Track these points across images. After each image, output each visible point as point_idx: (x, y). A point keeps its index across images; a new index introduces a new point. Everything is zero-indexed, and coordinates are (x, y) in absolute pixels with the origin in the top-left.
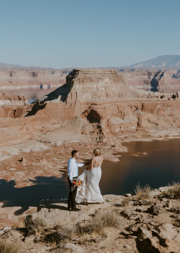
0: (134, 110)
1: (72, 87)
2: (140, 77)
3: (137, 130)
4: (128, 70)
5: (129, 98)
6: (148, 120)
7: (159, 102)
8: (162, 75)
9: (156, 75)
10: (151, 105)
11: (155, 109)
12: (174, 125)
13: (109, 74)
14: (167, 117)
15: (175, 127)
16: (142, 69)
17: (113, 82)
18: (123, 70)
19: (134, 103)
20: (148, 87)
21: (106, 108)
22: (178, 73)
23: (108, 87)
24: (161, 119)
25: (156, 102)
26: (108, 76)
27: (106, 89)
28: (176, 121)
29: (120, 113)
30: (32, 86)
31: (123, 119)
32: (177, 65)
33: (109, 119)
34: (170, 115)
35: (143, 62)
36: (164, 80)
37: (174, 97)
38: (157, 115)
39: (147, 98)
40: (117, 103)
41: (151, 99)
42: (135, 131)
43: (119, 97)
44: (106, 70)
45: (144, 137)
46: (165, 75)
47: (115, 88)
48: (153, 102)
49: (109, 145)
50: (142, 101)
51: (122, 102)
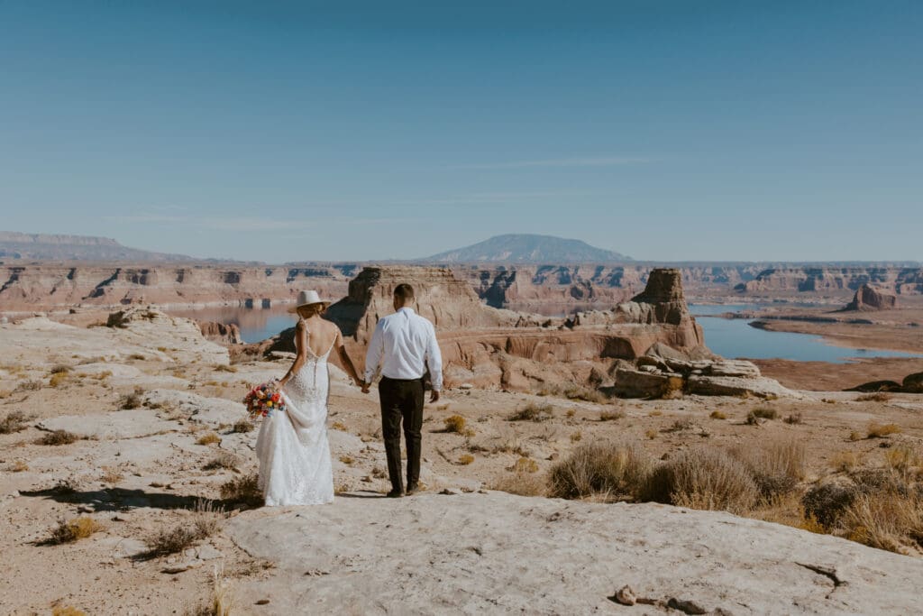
0: (492, 352)
1: (368, 305)
5: (482, 327)
6: (521, 373)
7: (541, 335)
8: (512, 279)
9: (498, 279)
10: (525, 342)
11: (533, 349)
12: (574, 382)
13: (438, 276)
14: (559, 365)
17: (448, 294)
19: (491, 337)
23: (437, 303)
24: (548, 369)
25: (534, 334)
26: (437, 282)
27: (435, 308)
28: (577, 374)
29: (464, 358)
30: (229, 303)
31: (471, 369)
32: (533, 255)
34: (565, 362)
36: (516, 287)
37: (569, 324)
38: (538, 363)
39: (516, 326)
40: (457, 336)
41: (525, 329)
43: (461, 324)
44: (434, 268)
46: (518, 278)
47: (452, 307)
48: (531, 335)
50: (506, 332)
51: (467, 335)
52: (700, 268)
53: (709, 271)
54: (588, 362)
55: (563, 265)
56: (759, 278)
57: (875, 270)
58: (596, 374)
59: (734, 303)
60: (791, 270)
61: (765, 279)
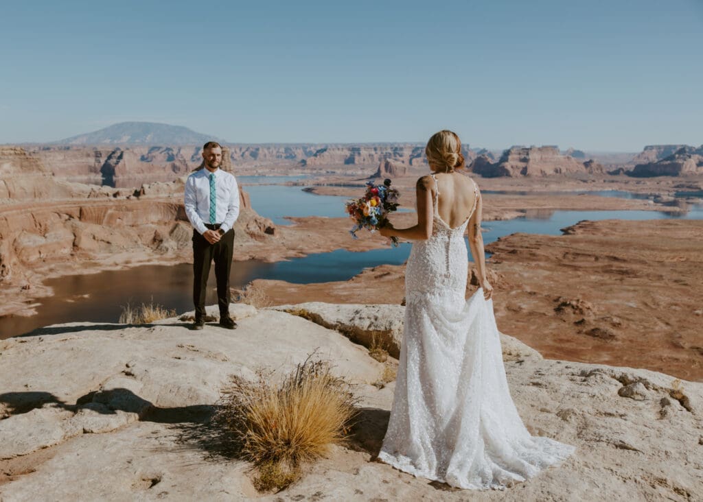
0: (66, 220)
2: (80, 160)
3: (72, 255)
4: (58, 148)
5: (55, 199)
6: (92, 237)
7: (111, 204)
8: (120, 157)
9: (110, 157)
10: (96, 210)
11: (104, 216)
12: (139, 242)
13: (11, 154)
14: (127, 229)
15: (141, 246)
16: (84, 147)
17: (21, 170)
18: (48, 149)
19: (65, 207)
20: (96, 178)
21: (8, 218)
22: (149, 152)
23: (10, 178)
24: (116, 233)
25: (104, 203)
26: (9, 159)
27: (7, 182)
28: (142, 236)
29: (38, 227)
31: (44, 236)
32: (148, 138)
33: (17, 239)
34: (133, 226)
35: (85, 135)
36: (125, 165)
37: (137, 194)
38: (108, 228)
39: (88, 197)
40: (30, 207)
41: (96, 199)
42: (69, 257)
43: (35, 196)
44: (5, 148)
45: (86, 268)
46: (125, 156)
47: (25, 181)
48: (100, 204)
49: (16, 287)
50: (79, 203)
51: (41, 206)
52: (275, 148)
53: (282, 150)
54: (153, 226)
55: (169, 147)
56: (316, 155)
57: (396, 149)
58: (159, 236)
59: (297, 174)
60: (339, 149)
61: (320, 155)
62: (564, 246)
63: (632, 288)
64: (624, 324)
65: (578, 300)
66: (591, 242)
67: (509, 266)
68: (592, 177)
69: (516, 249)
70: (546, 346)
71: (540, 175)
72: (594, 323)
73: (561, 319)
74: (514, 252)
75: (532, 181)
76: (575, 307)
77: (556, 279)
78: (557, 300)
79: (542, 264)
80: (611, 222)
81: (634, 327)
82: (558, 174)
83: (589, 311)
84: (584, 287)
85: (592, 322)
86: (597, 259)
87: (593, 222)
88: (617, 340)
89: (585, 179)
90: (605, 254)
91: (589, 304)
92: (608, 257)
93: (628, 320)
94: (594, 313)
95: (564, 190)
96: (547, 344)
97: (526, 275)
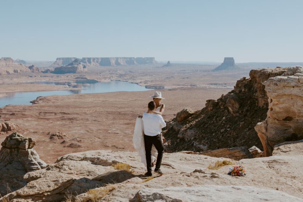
62: (38, 109)
63: (79, 125)
64: (82, 140)
65: (59, 133)
66: (50, 106)
67: (15, 121)
68: (34, 74)
69: (14, 113)
70: (51, 155)
71: (6, 74)
72: (69, 142)
73: (54, 142)
74: (13, 114)
75: (3, 77)
76: (59, 136)
77: (42, 125)
78: (49, 134)
79: (29, 119)
80: (54, 96)
81: (86, 141)
82: (16, 73)
83: (65, 137)
84: (57, 127)
85: (68, 141)
86: (55, 114)
87: (45, 97)
88: (82, 147)
89: (31, 75)
90: (60, 111)
91: (64, 134)
92: (61, 113)
93: (83, 138)
94: (67, 137)
95: (21, 82)
96: (51, 154)
97: (27, 124)
